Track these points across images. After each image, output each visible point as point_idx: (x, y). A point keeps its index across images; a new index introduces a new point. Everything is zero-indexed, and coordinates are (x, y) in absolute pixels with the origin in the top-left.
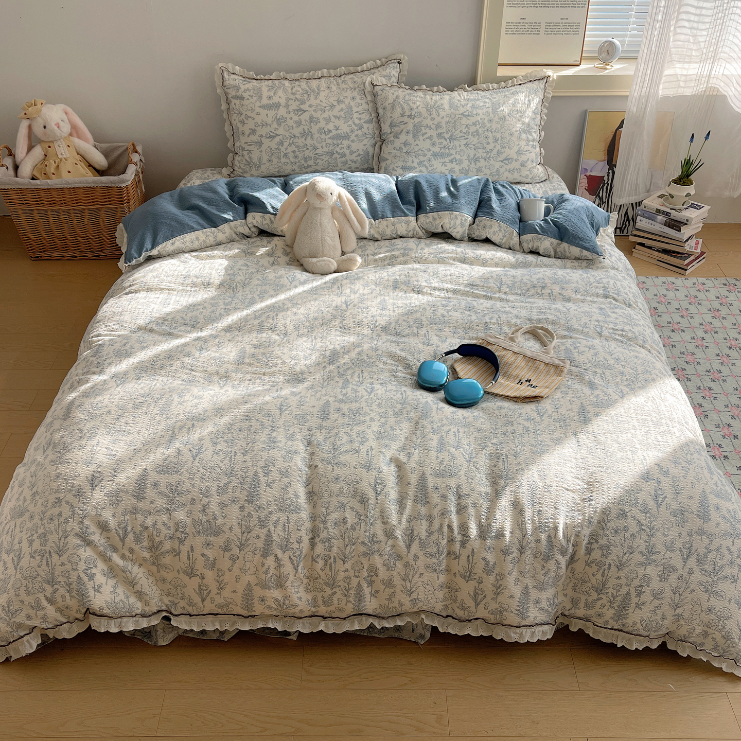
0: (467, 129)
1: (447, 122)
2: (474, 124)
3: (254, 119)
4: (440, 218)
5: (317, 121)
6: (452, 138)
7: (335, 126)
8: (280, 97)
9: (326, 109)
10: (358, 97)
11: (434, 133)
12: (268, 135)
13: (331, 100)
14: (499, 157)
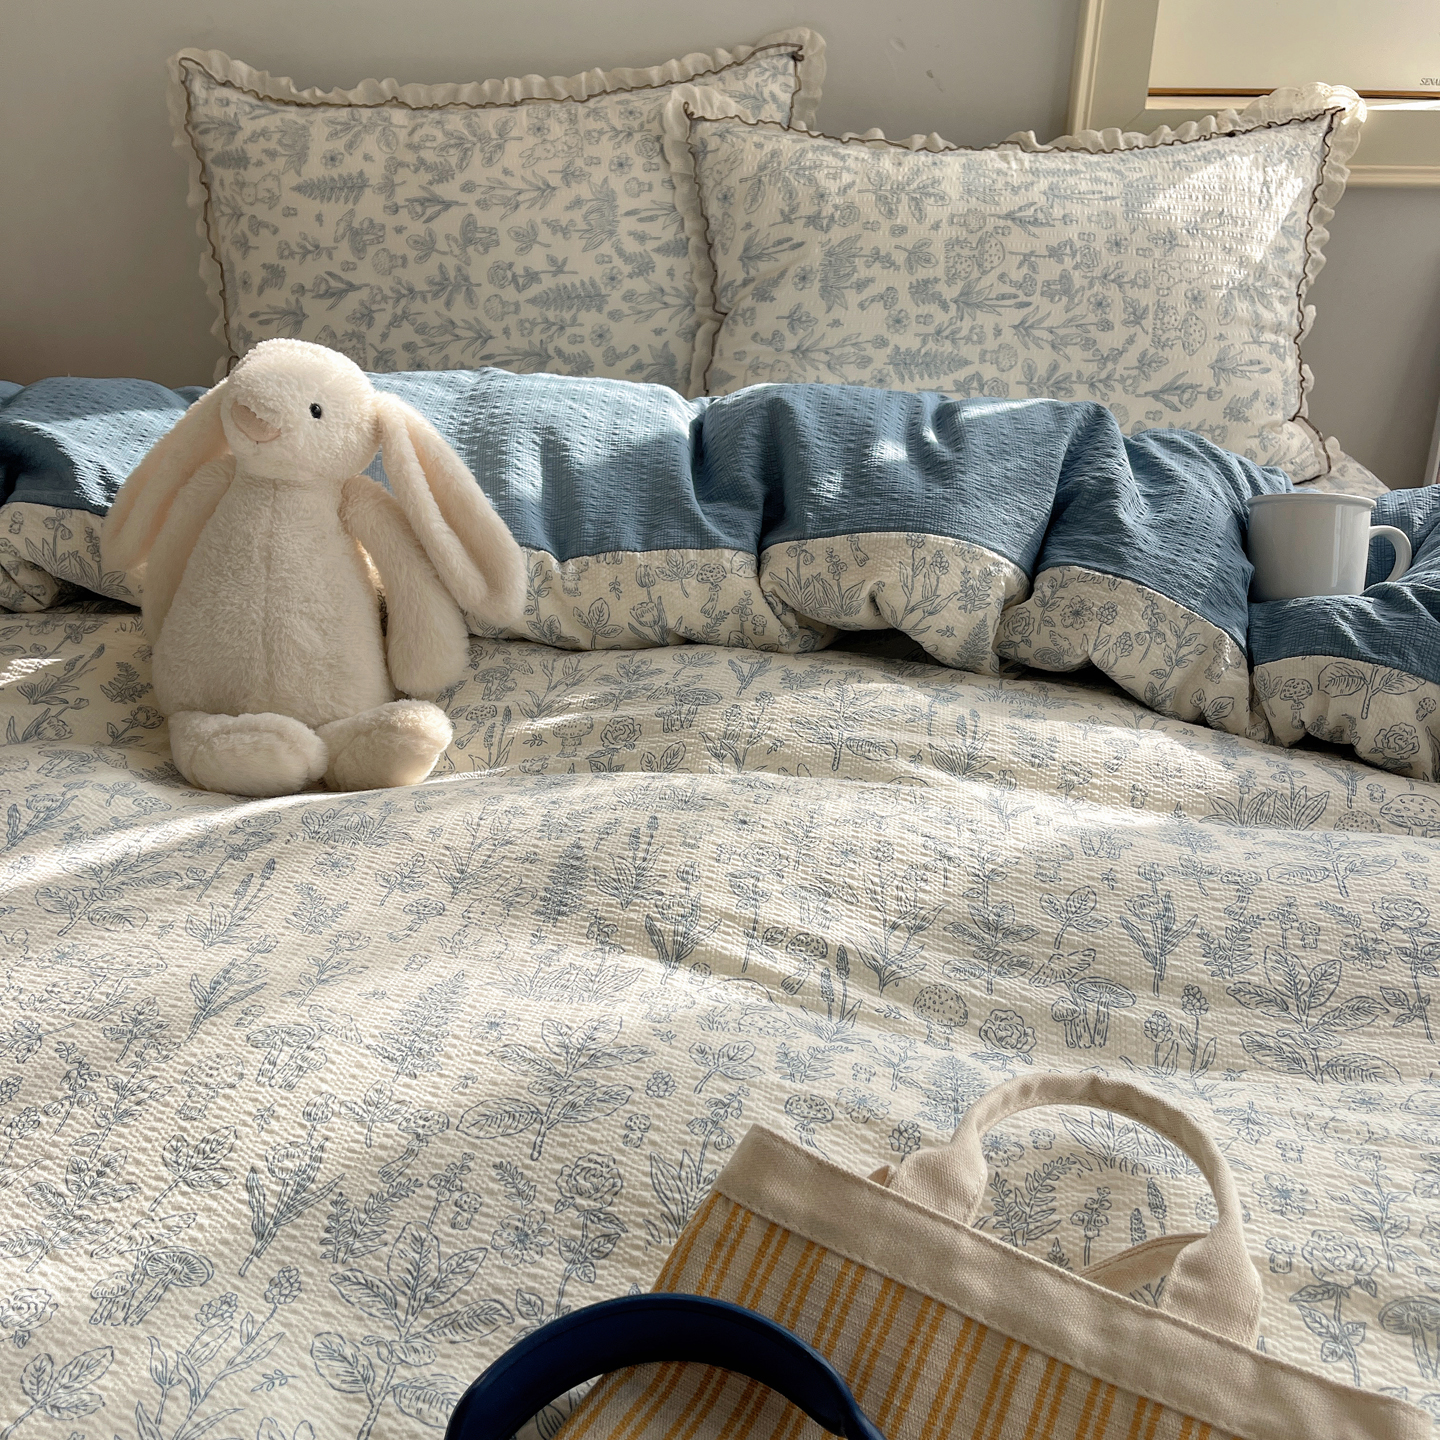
0: (1025, 270)
1: (951, 244)
2: (1055, 253)
3: (275, 231)
4: (862, 562)
5: (490, 241)
6: (968, 301)
7: (552, 260)
8: (369, 157)
9: (521, 198)
10: (639, 162)
11: (901, 281)
12: (323, 287)
13: (542, 169)
14: (1148, 378)
